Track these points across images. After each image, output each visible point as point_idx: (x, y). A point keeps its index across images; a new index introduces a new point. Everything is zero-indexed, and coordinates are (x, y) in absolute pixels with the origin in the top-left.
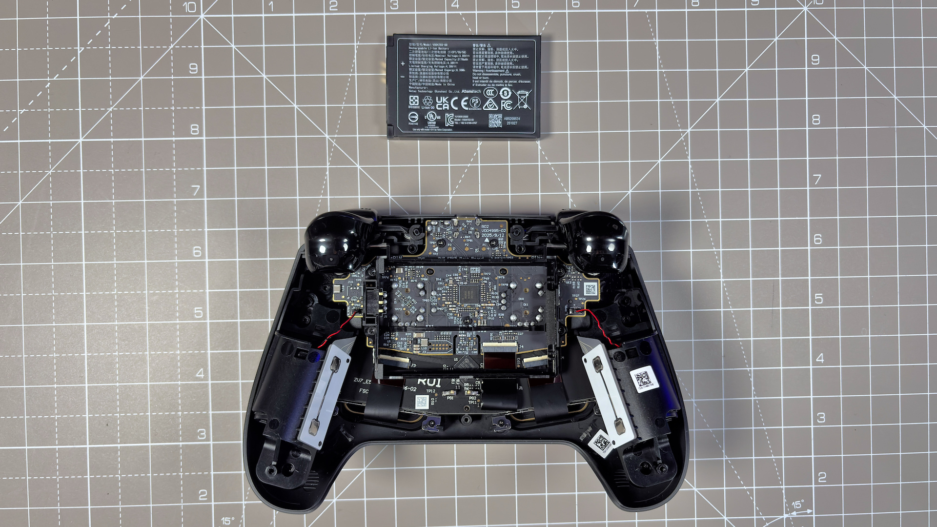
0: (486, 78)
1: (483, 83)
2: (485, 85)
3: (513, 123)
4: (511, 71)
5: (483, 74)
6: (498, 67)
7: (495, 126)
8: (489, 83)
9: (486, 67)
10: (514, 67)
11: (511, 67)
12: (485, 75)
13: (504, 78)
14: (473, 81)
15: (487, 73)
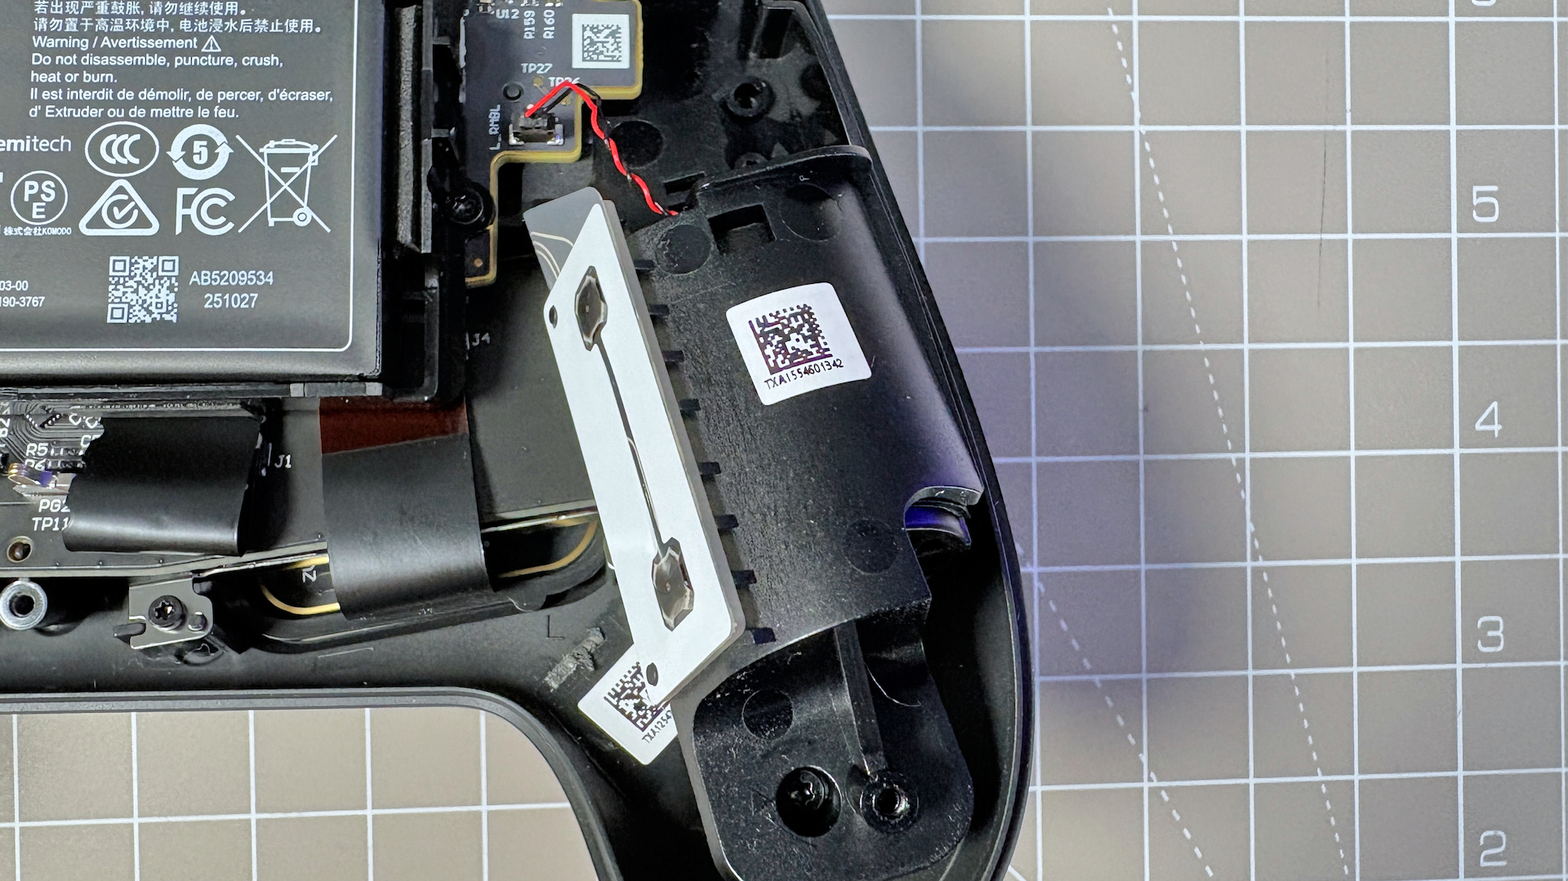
0: (100, 78)
1: (79, 104)
2: (95, 113)
3: (240, 302)
4: (232, 43)
5: (87, 60)
6: (163, 24)
7: (141, 316)
8: (116, 104)
9: (102, 24)
10: (245, 26)
11: (231, 24)
12: (96, 61)
13: (193, 78)
14: (34, 93)
15: (107, 52)
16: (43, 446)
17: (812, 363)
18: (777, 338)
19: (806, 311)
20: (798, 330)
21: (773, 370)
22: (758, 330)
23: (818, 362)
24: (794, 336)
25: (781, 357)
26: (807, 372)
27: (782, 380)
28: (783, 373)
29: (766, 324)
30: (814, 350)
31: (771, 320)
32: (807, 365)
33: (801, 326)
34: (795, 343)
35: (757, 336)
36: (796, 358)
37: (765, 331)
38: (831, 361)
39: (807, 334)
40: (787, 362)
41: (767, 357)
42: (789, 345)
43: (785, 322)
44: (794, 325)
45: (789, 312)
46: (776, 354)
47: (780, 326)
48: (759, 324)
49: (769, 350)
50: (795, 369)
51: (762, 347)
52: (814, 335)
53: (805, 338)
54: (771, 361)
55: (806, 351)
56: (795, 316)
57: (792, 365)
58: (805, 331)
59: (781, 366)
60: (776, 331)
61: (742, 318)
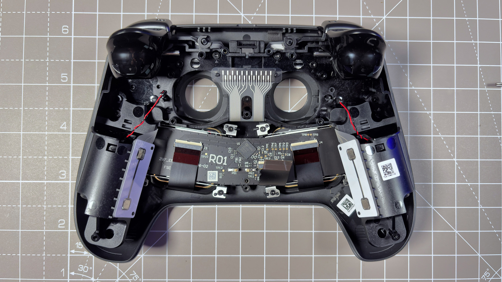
16: (247, 162)
17: (391, 174)
18: (386, 169)
19: (390, 164)
20: (389, 168)
21: (385, 175)
22: (383, 167)
23: (392, 174)
24: (388, 169)
25: (386, 173)
26: (390, 175)
27: (386, 177)
28: (387, 175)
29: (384, 167)
30: (392, 171)
31: (385, 166)
32: (390, 174)
33: (390, 167)
34: (389, 170)
35: (383, 169)
36: (389, 173)
37: (384, 168)
38: (394, 173)
39: (391, 168)
40: (387, 174)
41: (384, 172)
42: (388, 170)
43: (387, 166)
44: (389, 167)
45: (388, 164)
46: (386, 172)
47: (386, 167)
48: (383, 166)
49: (385, 171)
50: (388, 175)
51: (384, 170)
52: (392, 169)
53: (390, 169)
54: (385, 173)
55: (390, 172)
56: (389, 165)
57: (388, 174)
58: (390, 168)
59: (386, 174)
60: (386, 168)
61: (381, 164)
